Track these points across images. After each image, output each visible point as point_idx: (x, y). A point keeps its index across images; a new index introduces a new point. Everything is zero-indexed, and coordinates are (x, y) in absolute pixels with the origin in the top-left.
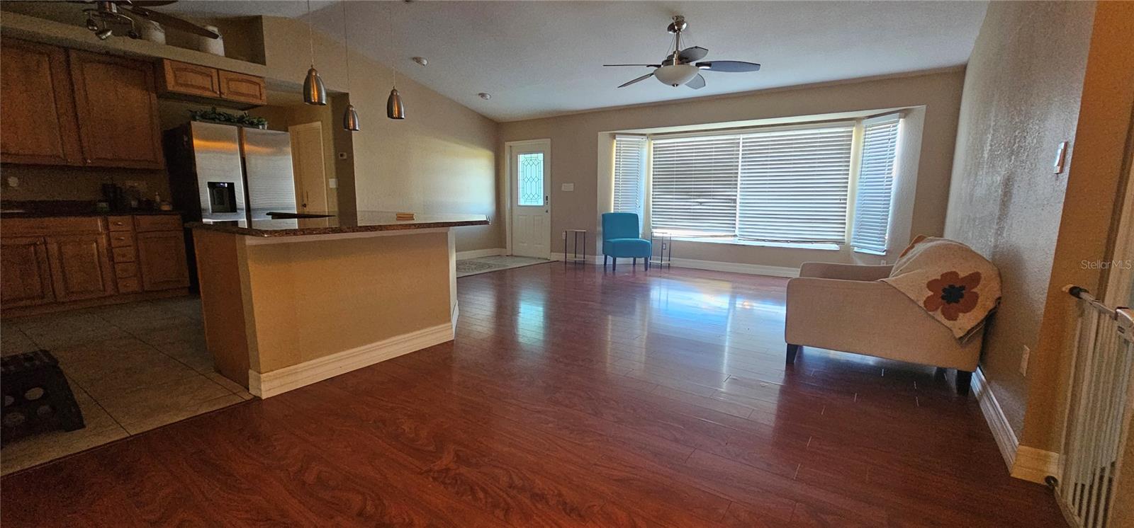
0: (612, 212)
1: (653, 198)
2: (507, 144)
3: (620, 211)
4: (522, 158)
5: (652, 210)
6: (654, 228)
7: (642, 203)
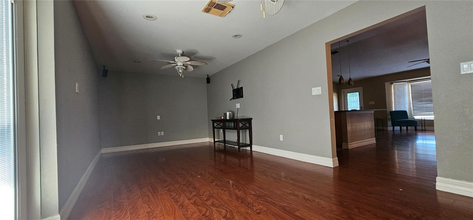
0: (394, 110)
1: (413, 104)
2: (342, 90)
3: (397, 110)
4: (349, 94)
5: (412, 109)
6: (414, 115)
7: (407, 106)
